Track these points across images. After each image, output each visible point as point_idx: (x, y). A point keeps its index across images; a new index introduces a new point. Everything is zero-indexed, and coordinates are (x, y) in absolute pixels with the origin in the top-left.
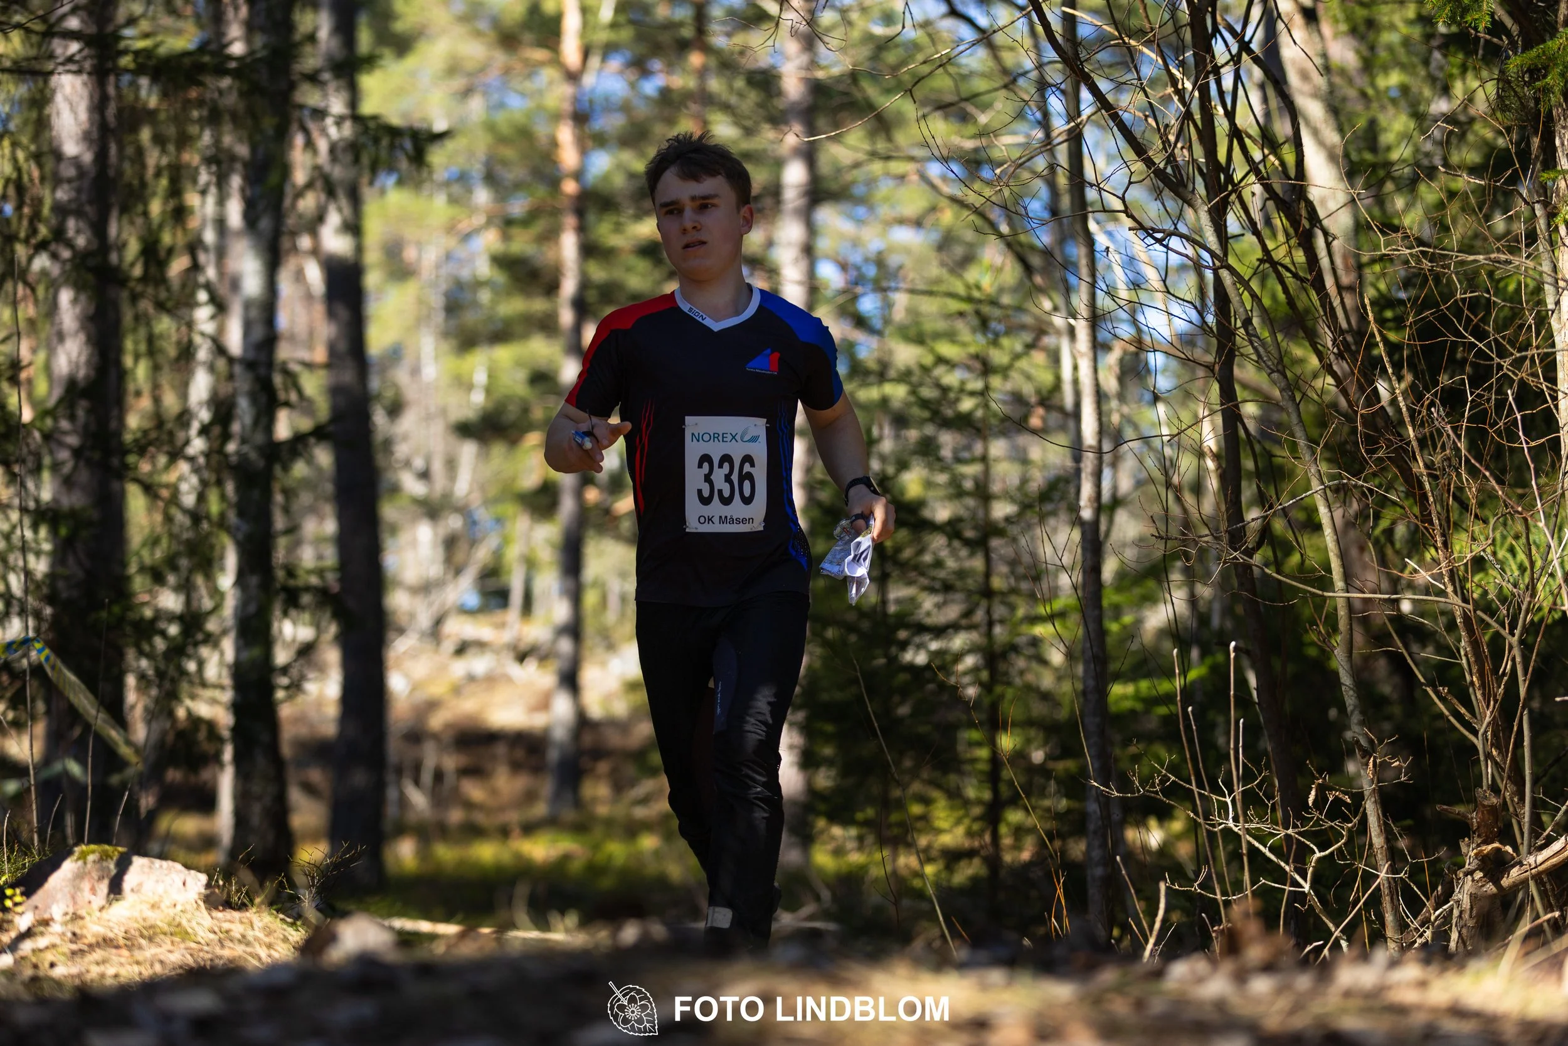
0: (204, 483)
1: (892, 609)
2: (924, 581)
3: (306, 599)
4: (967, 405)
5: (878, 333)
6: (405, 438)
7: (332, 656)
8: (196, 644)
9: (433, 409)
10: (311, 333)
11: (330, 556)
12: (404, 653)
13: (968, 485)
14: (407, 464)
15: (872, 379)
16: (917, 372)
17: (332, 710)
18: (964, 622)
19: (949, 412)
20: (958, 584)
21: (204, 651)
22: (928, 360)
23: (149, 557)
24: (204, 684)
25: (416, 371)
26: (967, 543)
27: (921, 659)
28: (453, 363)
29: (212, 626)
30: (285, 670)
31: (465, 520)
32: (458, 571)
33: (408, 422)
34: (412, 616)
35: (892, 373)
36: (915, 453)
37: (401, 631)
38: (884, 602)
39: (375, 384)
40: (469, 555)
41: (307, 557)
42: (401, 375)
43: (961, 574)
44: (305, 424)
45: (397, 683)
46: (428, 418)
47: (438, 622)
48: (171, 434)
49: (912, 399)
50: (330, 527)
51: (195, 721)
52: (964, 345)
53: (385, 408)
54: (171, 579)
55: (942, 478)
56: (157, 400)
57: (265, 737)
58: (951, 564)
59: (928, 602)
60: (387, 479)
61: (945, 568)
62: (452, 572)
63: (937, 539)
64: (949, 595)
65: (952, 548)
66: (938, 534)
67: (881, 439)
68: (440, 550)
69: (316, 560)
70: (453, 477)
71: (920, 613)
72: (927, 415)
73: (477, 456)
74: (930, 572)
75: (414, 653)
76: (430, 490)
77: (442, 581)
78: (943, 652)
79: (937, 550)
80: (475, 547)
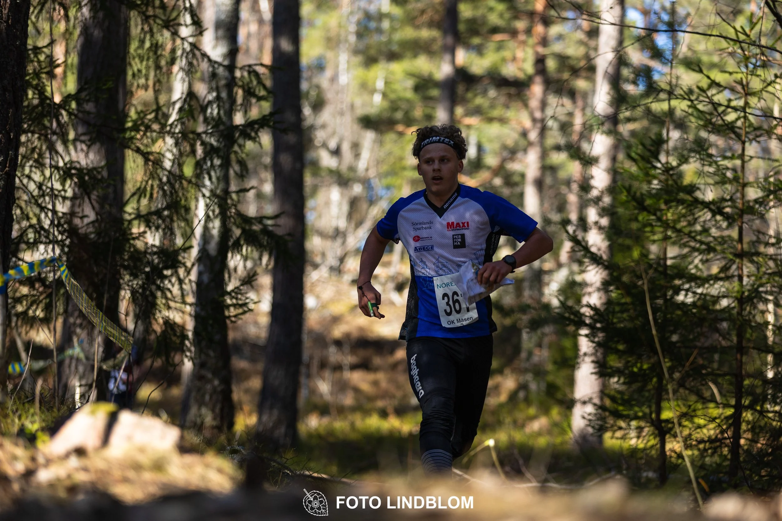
0: (181, 154)
1: (669, 262)
2: (692, 244)
4: (731, 117)
5: (669, 62)
6: (324, 126)
7: (266, 280)
9: (344, 106)
10: (261, 48)
11: (268, 210)
12: (318, 280)
13: (729, 174)
14: (325, 145)
15: (663, 96)
16: (696, 90)
17: (264, 320)
18: (722, 275)
19: (720, 122)
20: (718, 248)
22: (704, 83)
25: (334, 79)
26: (727, 217)
27: (690, 299)
28: (360, 72)
31: (364, 188)
33: (326, 116)
34: (323, 255)
35: (678, 92)
36: (691, 150)
37: (316, 266)
38: (665, 259)
39: (304, 86)
40: (367, 211)
41: (251, 210)
42: (324, 80)
43: (723, 240)
44: (255, 113)
45: (310, 302)
46: (342, 114)
47: (342, 260)
49: (690, 111)
50: (268, 188)
52: (731, 73)
53: (311, 104)
55: (711, 170)
57: (217, 337)
58: (714, 232)
59: (696, 259)
60: (311, 155)
61: (710, 235)
62: (353, 225)
63: (704, 214)
64: (712, 255)
65: (716, 221)
66: (705, 210)
67: (668, 139)
68: (345, 208)
69: (257, 211)
70: (357, 156)
71: (691, 267)
72: (701, 123)
73: (375, 141)
74: (698, 238)
75: (323, 282)
76: (340, 164)
77: (346, 230)
78: (705, 295)
79: (705, 222)
80: (372, 207)
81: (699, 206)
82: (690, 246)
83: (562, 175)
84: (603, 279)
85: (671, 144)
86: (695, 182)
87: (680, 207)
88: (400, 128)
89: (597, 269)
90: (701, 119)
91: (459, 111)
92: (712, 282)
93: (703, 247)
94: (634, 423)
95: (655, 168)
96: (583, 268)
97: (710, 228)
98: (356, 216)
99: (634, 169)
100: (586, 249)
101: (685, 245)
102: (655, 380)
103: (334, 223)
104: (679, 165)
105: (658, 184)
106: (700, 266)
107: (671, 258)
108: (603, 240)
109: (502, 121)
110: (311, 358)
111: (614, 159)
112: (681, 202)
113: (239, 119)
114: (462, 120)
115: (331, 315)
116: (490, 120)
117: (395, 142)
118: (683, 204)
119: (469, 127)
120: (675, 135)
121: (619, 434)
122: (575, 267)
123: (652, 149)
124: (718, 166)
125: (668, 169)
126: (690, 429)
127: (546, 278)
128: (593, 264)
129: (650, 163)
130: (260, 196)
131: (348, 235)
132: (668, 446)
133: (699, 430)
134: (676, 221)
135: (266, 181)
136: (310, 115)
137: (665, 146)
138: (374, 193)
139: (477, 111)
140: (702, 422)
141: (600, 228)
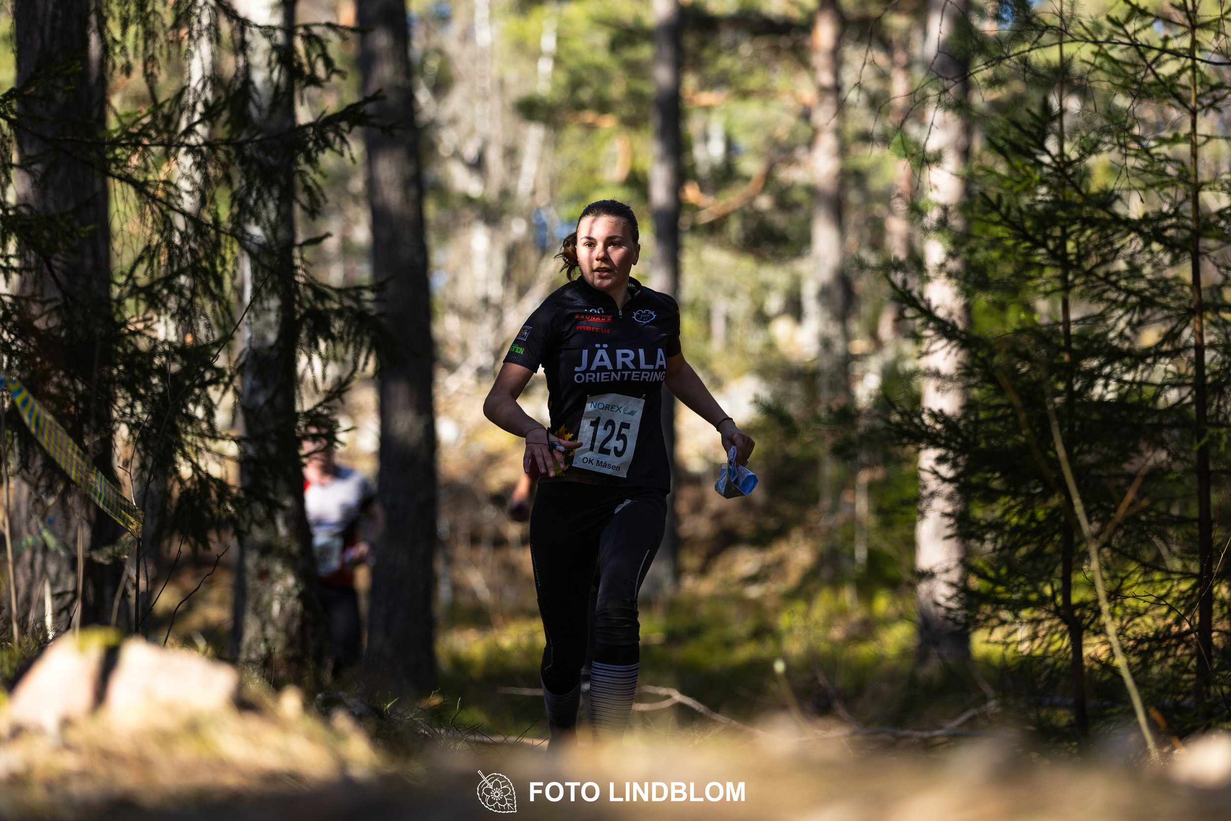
0: (207, 181)
1: (1074, 329)
2: (1113, 295)
3: (337, 326)
4: (1169, 68)
6: (454, 121)
7: (366, 398)
8: (204, 385)
11: (364, 273)
12: (458, 392)
13: (1171, 170)
14: (457, 155)
15: (1048, 37)
17: (367, 467)
18: (1167, 347)
19: (1151, 78)
21: (214, 393)
23: (142, 277)
24: (213, 434)
25: (467, 35)
26: (1170, 245)
27: (1112, 393)
28: (512, 23)
29: (221, 362)
30: (313, 417)
31: (529, 226)
32: (522, 292)
33: (456, 103)
34: (464, 347)
35: (1075, 28)
36: (1103, 131)
37: (452, 368)
38: (1067, 322)
39: (417, 48)
40: (537, 267)
41: (334, 275)
42: (450, 39)
44: (331, 104)
45: (446, 430)
46: (485, 97)
48: (170, 120)
49: (1097, 61)
50: (362, 234)
51: (204, 480)
53: (427, 85)
54: (172, 303)
56: (150, 78)
58: (1147, 271)
59: (1120, 321)
60: (433, 172)
61: (1142, 277)
62: (513, 292)
63: (1131, 241)
64: (1148, 312)
65: (1151, 252)
66: (1132, 235)
67: (1062, 111)
68: (499, 262)
69: (345, 276)
70: (514, 169)
71: (1112, 335)
72: (1119, 81)
73: (545, 143)
74: (1123, 283)
75: (468, 395)
76: (485, 186)
77: (503, 302)
78: (1141, 384)
79: (1132, 255)
80: (545, 258)
81: (1121, 227)
82: (1108, 300)
83: (877, 184)
84: (959, 363)
85: (1067, 121)
86: (1111, 186)
87: (1089, 232)
88: (589, 116)
89: (948, 348)
90: (1118, 76)
91: (690, 82)
92: (1149, 360)
93: (1133, 299)
94: (1025, 614)
95: (1041, 164)
96: (924, 349)
97: (1143, 266)
98: (517, 276)
99: (1002, 169)
100: (928, 313)
101: (1099, 298)
102: (1057, 537)
103: (480, 291)
104: (1081, 158)
105: (1048, 194)
106: (1128, 332)
107: (1076, 322)
108: (957, 295)
109: (766, 94)
110: (453, 529)
111: (966, 154)
112: (1089, 222)
113: (304, 115)
114: (695, 98)
115: (483, 452)
116: (745, 95)
117: (581, 141)
118: (1092, 226)
119: (708, 109)
120: (1073, 104)
121: (998, 634)
122: (908, 347)
123: (1034, 131)
124: (1151, 156)
125: (1062, 164)
126: (1122, 619)
127: (858, 368)
128: (940, 339)
129: (1032, 155)
130: (347, 248)
131: (506, 310)
132: (1087, 651)
133: (1138, 620)
134: (1081, 257)
135: (357, 222)
136: (427, 103)
137: (1056, 125)
138: (547, 233)
139: (722, 81)
140: (1142, 605)
141: (950, 275)
